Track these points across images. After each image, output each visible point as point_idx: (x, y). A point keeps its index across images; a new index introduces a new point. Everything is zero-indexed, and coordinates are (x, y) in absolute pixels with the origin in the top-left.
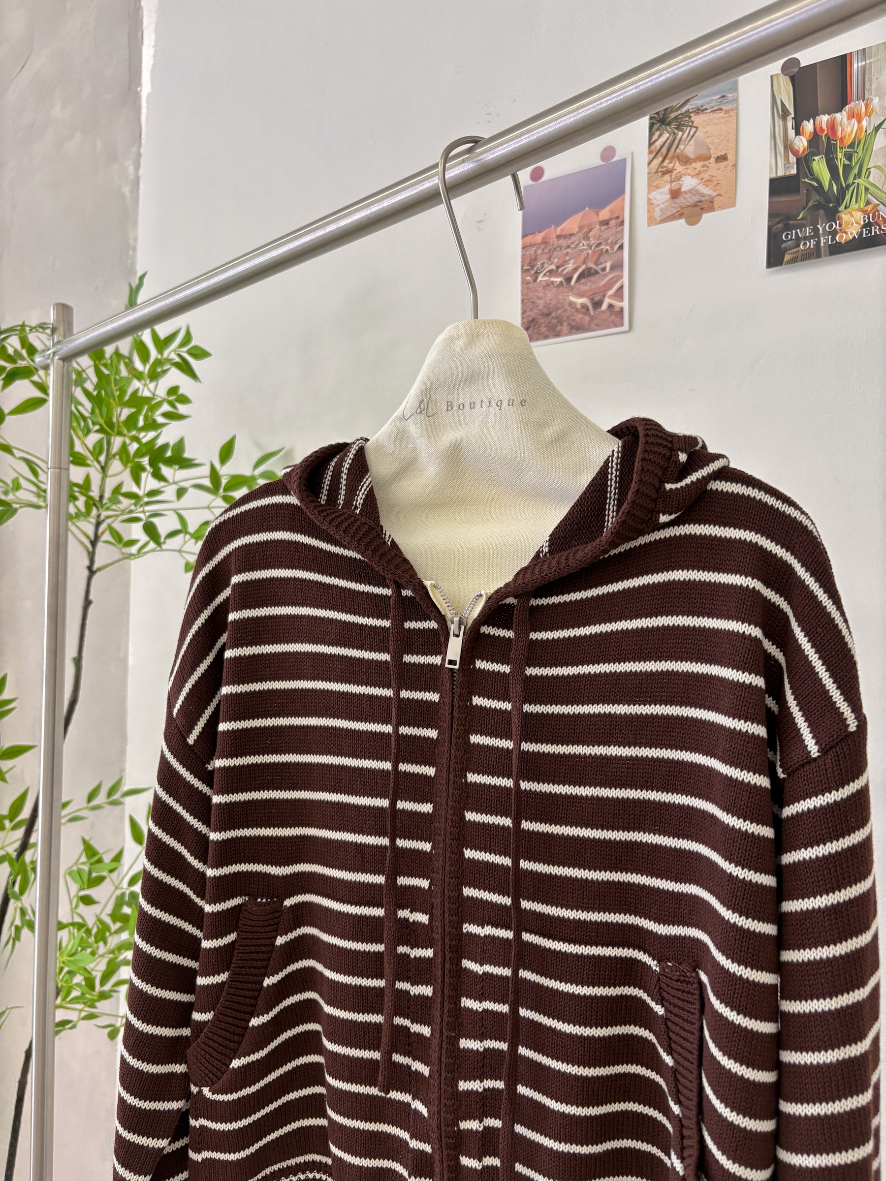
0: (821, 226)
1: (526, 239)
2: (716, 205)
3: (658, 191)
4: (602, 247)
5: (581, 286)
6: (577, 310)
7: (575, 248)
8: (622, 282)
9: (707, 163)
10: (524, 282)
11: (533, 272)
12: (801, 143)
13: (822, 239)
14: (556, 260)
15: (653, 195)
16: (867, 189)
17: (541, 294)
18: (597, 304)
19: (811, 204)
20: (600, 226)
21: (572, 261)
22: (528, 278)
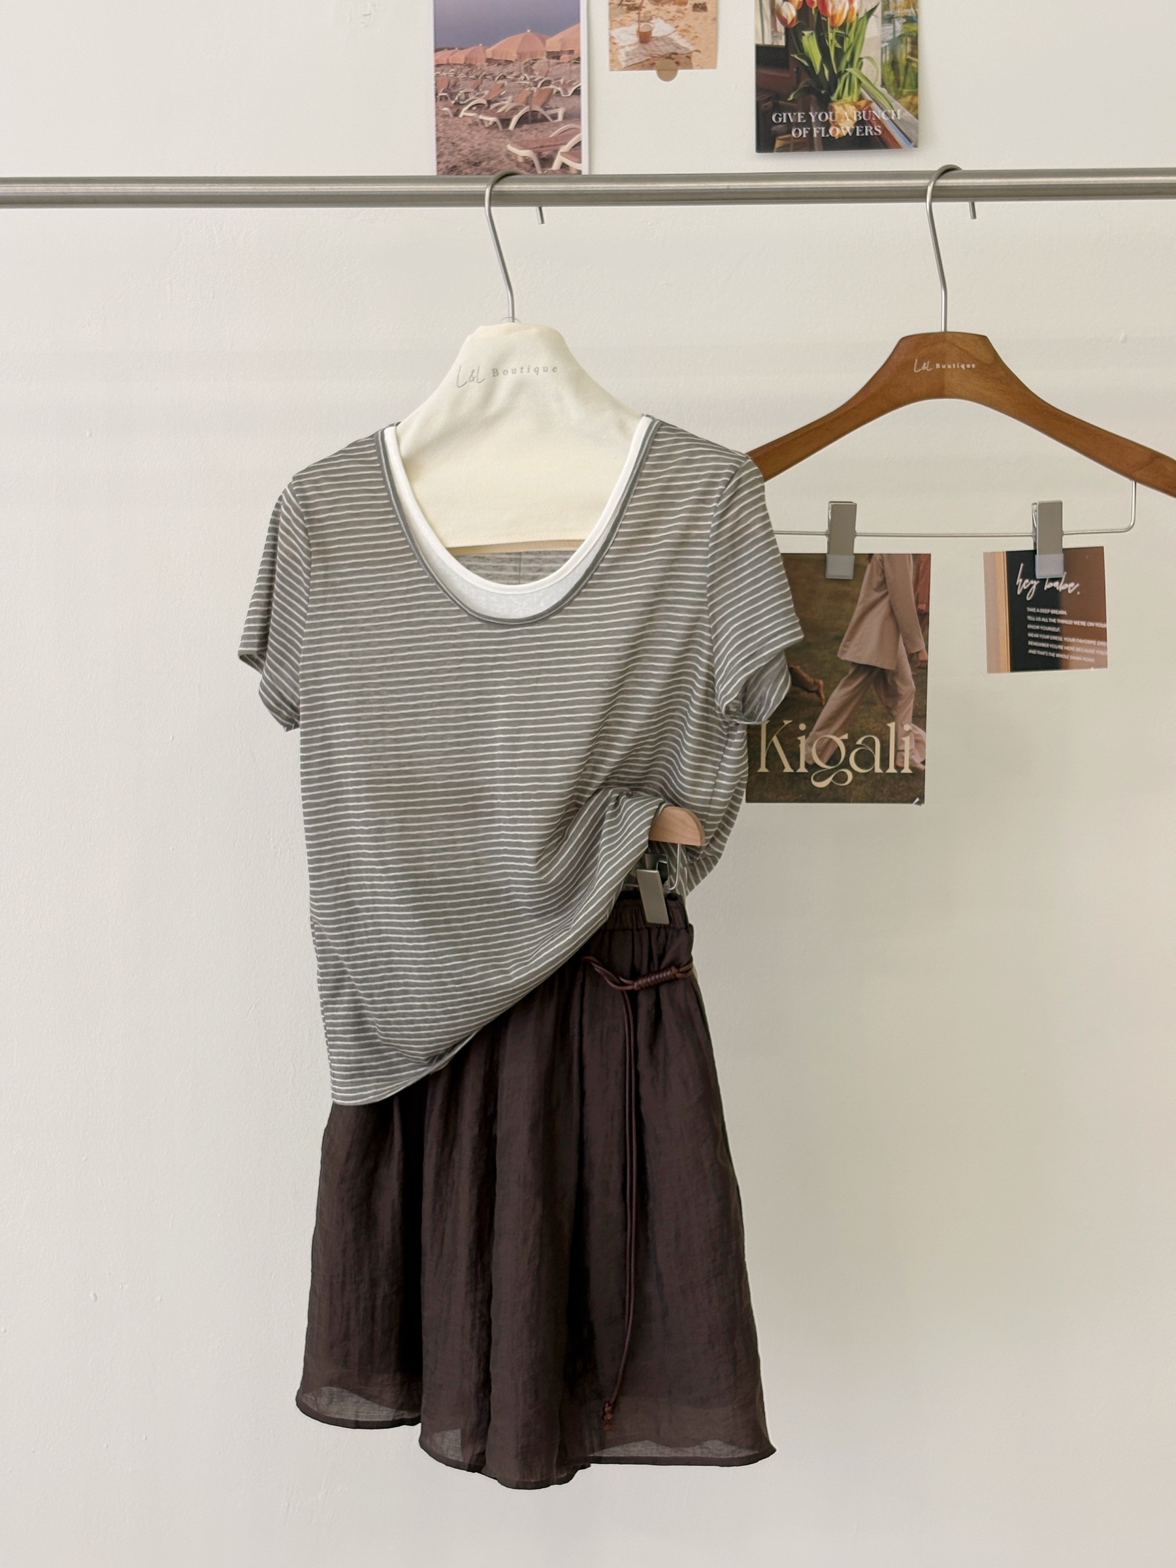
0: (814, 114)
1: (439, 53)
2: (694, 61)
3: (623, 28)
4: (551, 87)
5: (524, 133)
6: (518, 165)
7: (513, 81)
8: (580, 138)
9: (682, 8)
10: (438, 113)
11: (453, 102)
12: (790, 11)
13: (815, 129)
14: (486, 92)
15: (616, 32)
16: (859, 82)
17: (465, 135)
18: (546, 161)
19: (802, 85)
20: (548, 57)
21: (510, 98)
22: (445, 109)
